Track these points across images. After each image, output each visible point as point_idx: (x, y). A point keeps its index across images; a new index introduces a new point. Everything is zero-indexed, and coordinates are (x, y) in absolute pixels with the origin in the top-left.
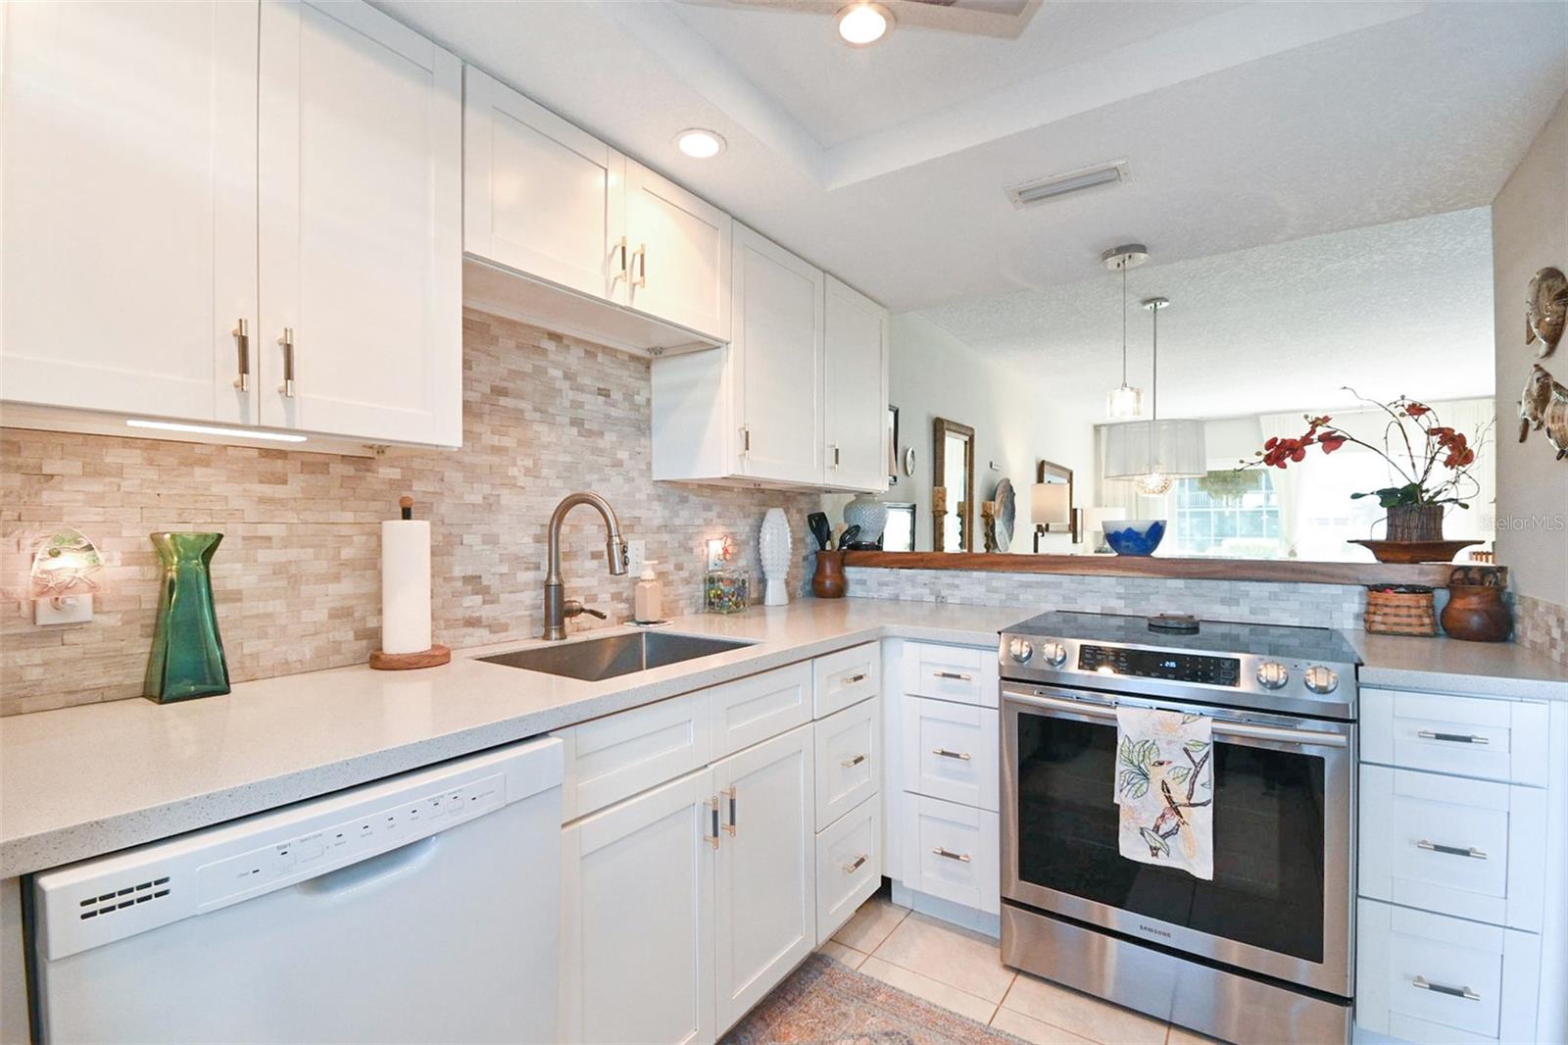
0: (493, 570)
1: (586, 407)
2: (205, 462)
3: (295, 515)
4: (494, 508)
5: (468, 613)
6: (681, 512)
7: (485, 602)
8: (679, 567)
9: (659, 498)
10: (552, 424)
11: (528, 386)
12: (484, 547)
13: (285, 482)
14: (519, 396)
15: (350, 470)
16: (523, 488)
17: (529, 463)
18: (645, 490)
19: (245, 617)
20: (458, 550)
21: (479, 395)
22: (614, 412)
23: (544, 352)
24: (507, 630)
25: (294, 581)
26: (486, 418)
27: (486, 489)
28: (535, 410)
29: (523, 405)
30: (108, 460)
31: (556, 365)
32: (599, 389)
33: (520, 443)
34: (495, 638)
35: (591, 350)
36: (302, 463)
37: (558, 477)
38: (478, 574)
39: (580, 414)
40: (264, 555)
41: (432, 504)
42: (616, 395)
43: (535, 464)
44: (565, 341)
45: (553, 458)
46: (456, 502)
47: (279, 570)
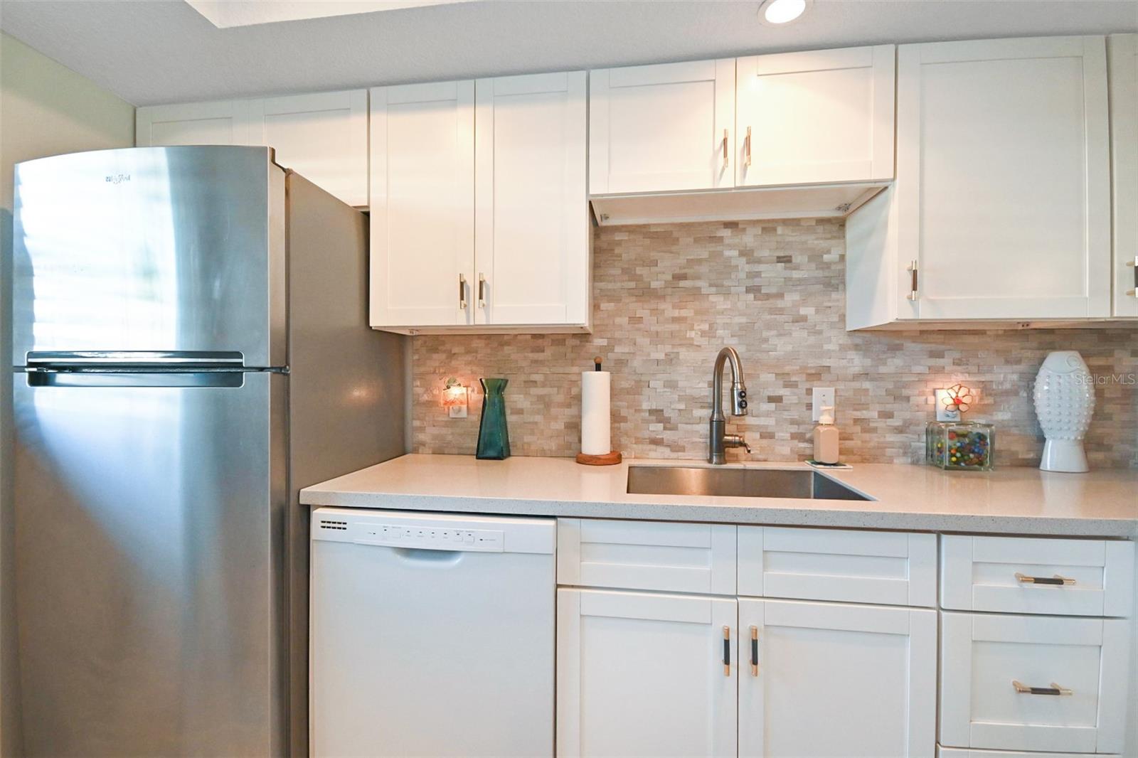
0: (672, 407)
1: (763, 275)
2: (508, 343)
3: (548, 369)
4: (673, 362)
5: (653, 435)
6: (889, 360)
7: (665, 428)
8: (889, 415)
9: (857, 347)
10: (727, 294)
11: (704, 269)
12: (665, 390)
13: (543, 351)
14: (698, 277)
15: (576, 342)
16: (700, 346)
17: (706, 327)
18: (834, 340)
19: (525, 423)
20: (646, 391)
21: (663, 282)
22: (796, 275)
23: (721, 239)
24: (684, 451)
25: (548, 405)
26: (668, 299)
27: (668, 349)
28: (711, 285)
29: (699, 283)
30: (473, 346)
31: (731, 247)
32: (778, 257)
33: (697, 313)
34: (674, 455)
35: (768, 227)
36: (552, 340)
37: (732, 336)
38: (661, 408)
39: (757, 281)
40: (534, 391)
41: (627, 361)
42: (797, 259)
43: (711, 326)
44: (740, 226)
45: (728, 321)
46: (645, 358)
47: (540, 398)
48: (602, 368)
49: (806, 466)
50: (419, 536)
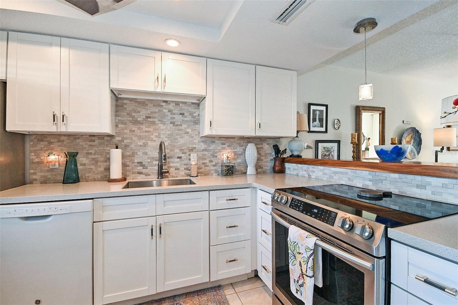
0: (146, 161)
1: (176, 118)
2: (78, 138)
3: (97, 148)
4: (146, 146)
5: (139, 171)
6: (211, 145)
7: (143, 168)
8: (212, 161)
9: (203, 142)
10: (164, 124)
11: (156, 115)
12: (143, 155)
13: (94, 141)
14: (155, 118)
15: (109, 138)
16: (155, 141)
17: (157, 134)
18: (197, 140)
19: (86, 169)
20: (136, 156)
21: (142, 119)
22: (185, 119)
23: (162, 106)
24: (150, 176)
25: (97, 162)
26: (144, 124)
27: (144, 141)
28: (159, 121)
29: (155, 120)
30: (61, 139)
31: (166, 109)
32: (180, 113)
33: (154, 130)
34: (146, 177)
35: (177, 104)
36: (98, 137)
37: (166, 137)
38: (142, 162)
39: (174, 120)
40: (90, 156)
41: (129, 145)
42: (186, 114)
43: (159, 134)
44: (168, 102)
45: (165, 132)
46: (136, 144)
47: (93, 159)
48: (118, 148)
49: (188, 178)
50: (32, 212)
